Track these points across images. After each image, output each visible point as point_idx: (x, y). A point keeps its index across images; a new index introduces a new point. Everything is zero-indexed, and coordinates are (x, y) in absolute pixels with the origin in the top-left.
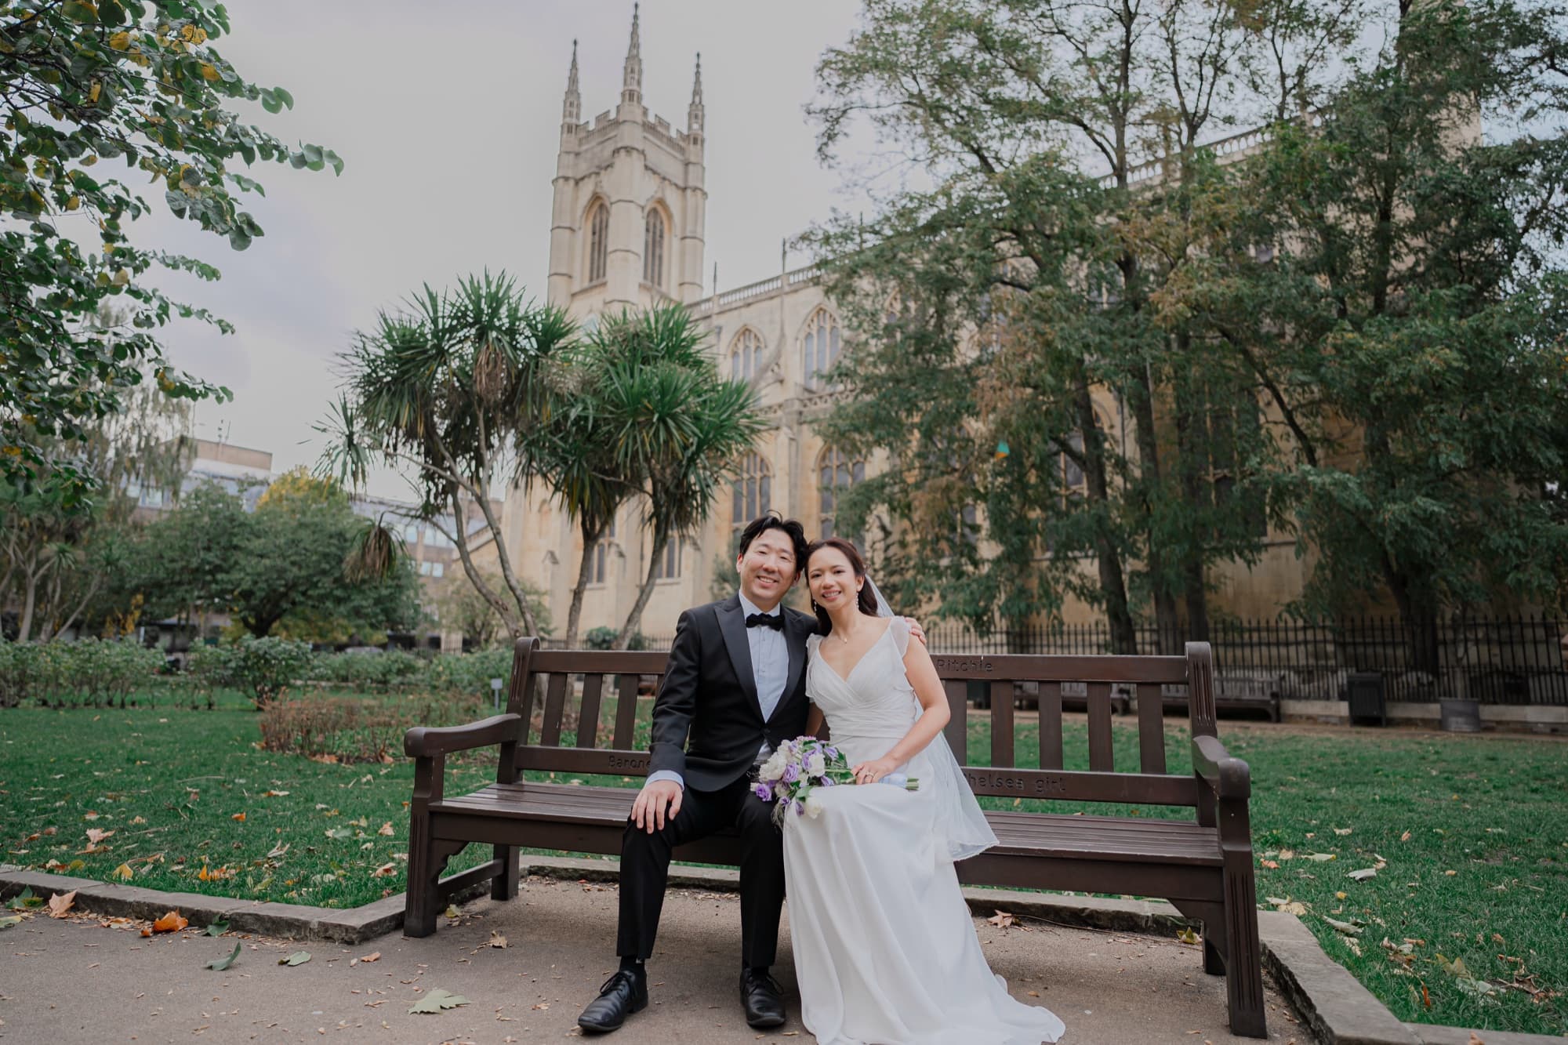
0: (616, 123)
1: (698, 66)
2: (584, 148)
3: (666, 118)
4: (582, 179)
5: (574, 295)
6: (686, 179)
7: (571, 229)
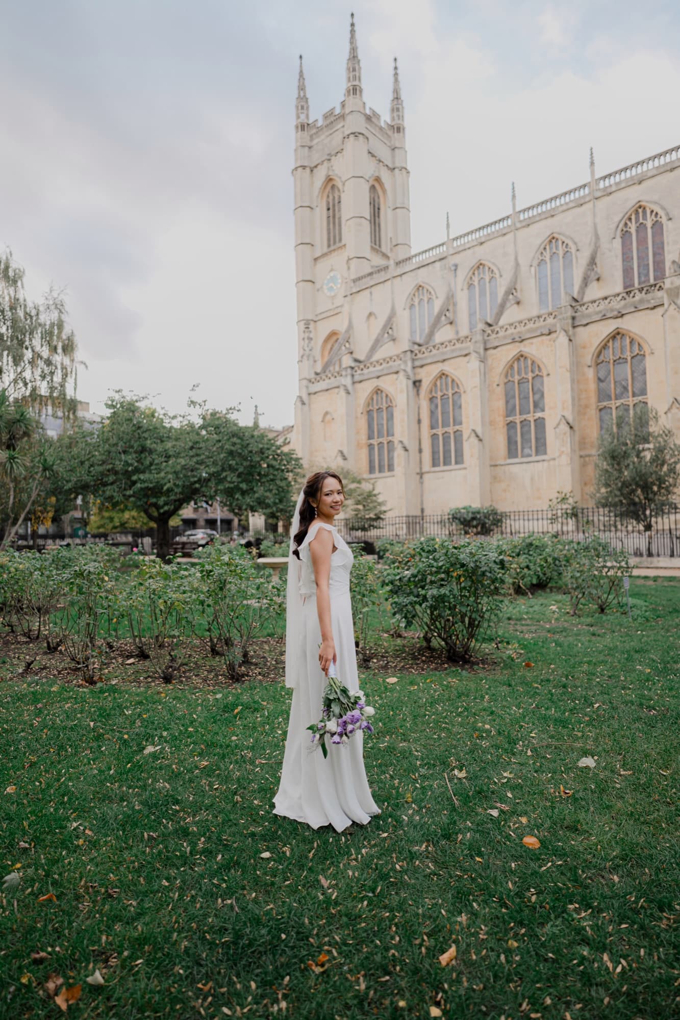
0: (342, 117)
1: (396, 68)
2: (315, 141)
3: (378, 111)
4: (316, 167)
5: (316, 259)
6: (394, 162)
7: (312, 208)
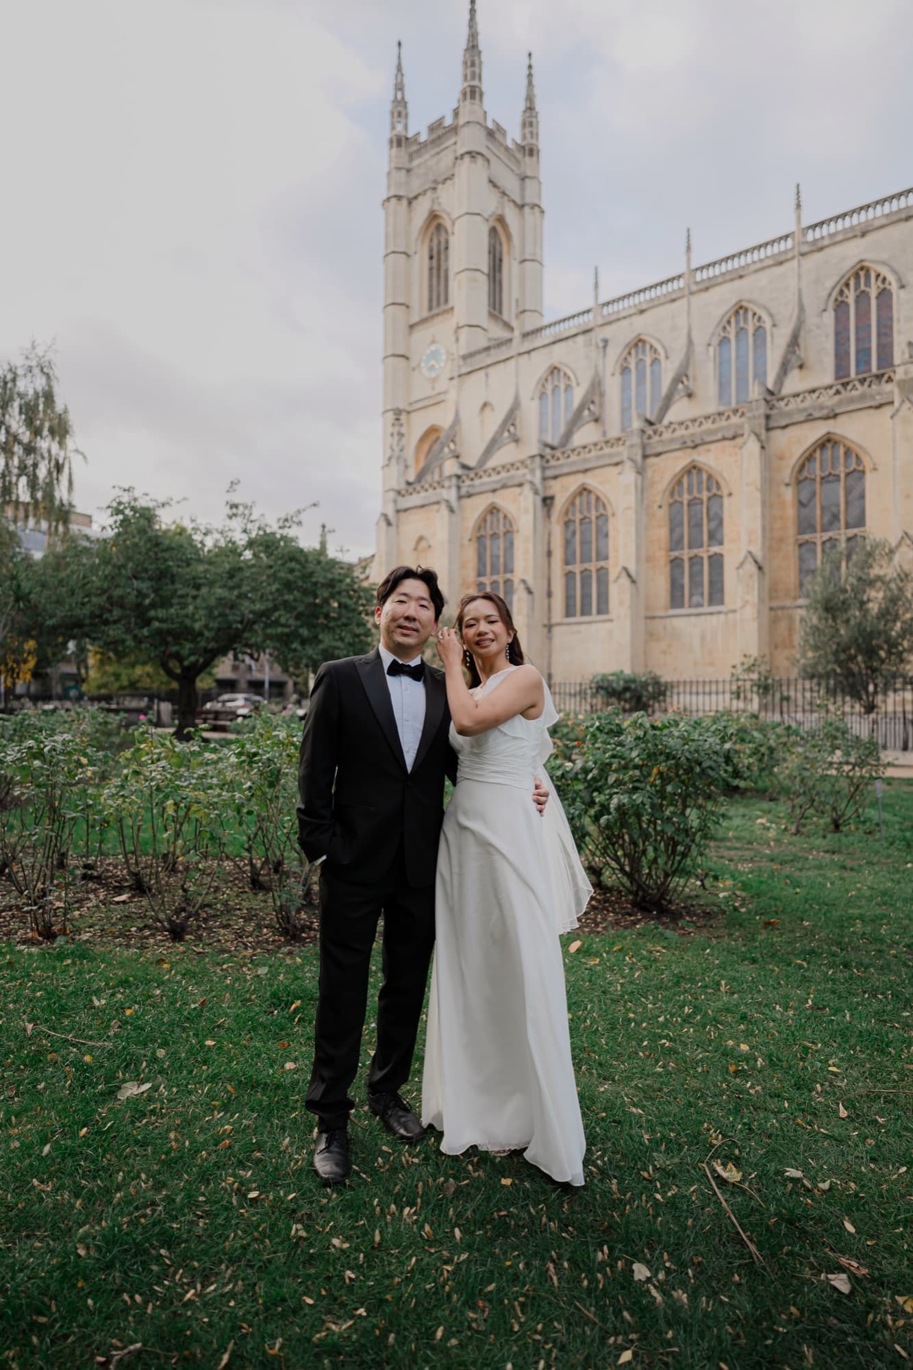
0: (454, 129)
1: (530, 67)
2: (416, 162)
3: (504, 125)
4: (416, 198)
5: (412, 327)
6: (523, 196)
7: (408, 255)
